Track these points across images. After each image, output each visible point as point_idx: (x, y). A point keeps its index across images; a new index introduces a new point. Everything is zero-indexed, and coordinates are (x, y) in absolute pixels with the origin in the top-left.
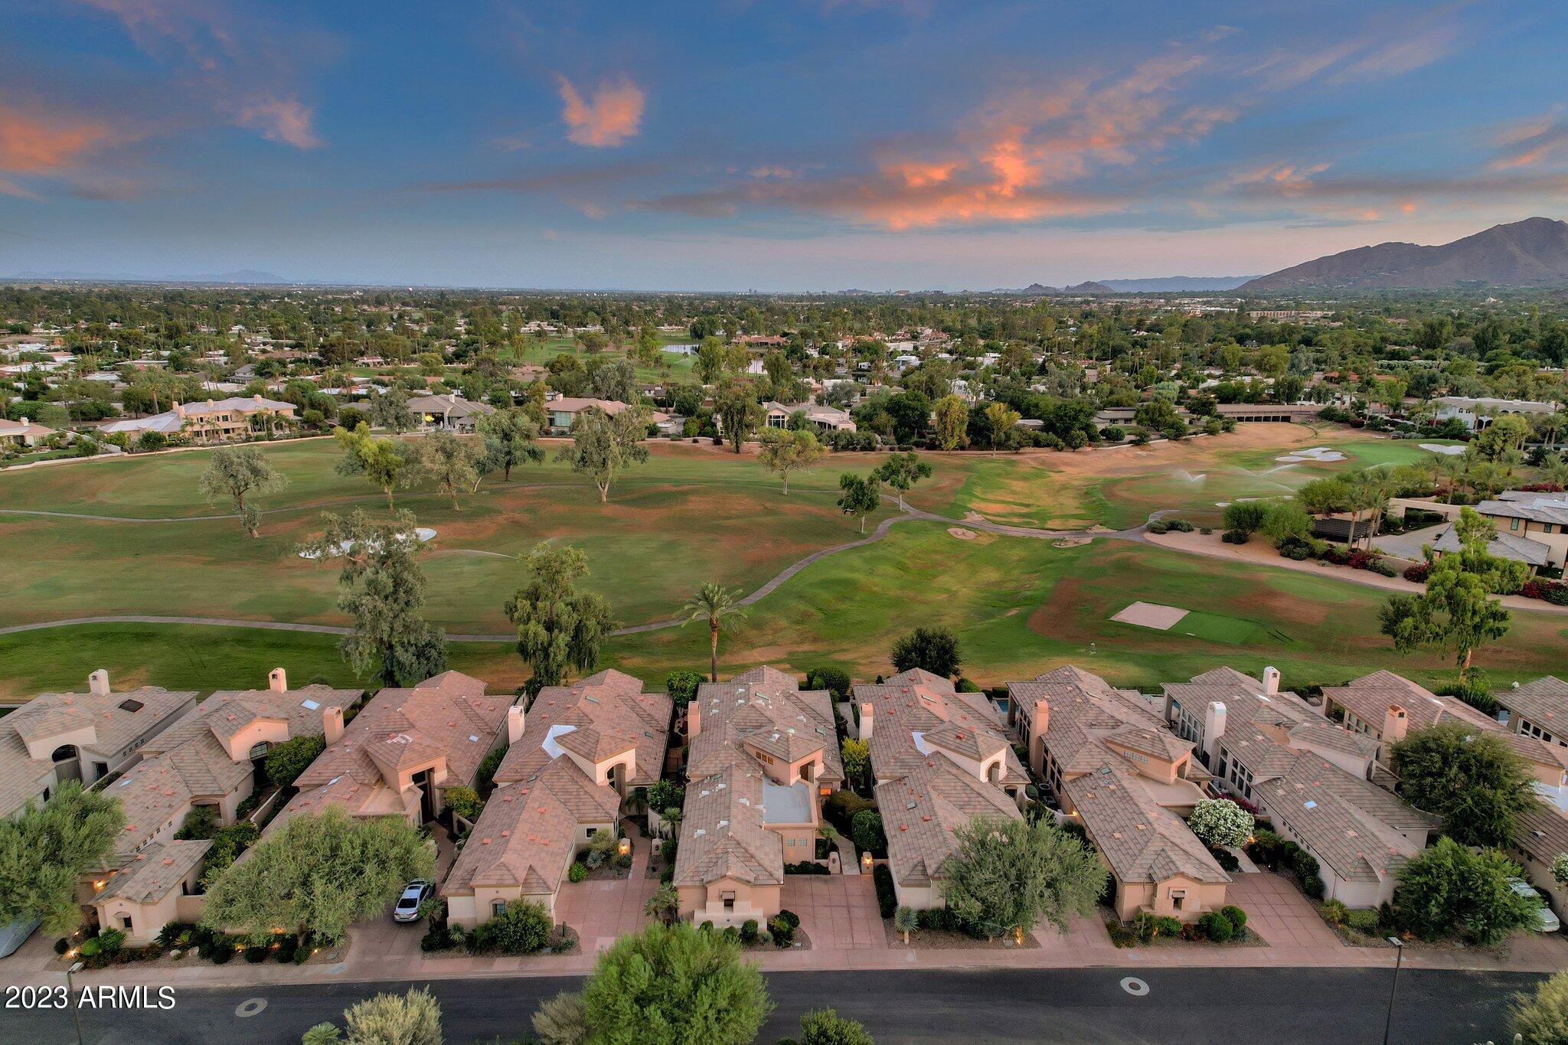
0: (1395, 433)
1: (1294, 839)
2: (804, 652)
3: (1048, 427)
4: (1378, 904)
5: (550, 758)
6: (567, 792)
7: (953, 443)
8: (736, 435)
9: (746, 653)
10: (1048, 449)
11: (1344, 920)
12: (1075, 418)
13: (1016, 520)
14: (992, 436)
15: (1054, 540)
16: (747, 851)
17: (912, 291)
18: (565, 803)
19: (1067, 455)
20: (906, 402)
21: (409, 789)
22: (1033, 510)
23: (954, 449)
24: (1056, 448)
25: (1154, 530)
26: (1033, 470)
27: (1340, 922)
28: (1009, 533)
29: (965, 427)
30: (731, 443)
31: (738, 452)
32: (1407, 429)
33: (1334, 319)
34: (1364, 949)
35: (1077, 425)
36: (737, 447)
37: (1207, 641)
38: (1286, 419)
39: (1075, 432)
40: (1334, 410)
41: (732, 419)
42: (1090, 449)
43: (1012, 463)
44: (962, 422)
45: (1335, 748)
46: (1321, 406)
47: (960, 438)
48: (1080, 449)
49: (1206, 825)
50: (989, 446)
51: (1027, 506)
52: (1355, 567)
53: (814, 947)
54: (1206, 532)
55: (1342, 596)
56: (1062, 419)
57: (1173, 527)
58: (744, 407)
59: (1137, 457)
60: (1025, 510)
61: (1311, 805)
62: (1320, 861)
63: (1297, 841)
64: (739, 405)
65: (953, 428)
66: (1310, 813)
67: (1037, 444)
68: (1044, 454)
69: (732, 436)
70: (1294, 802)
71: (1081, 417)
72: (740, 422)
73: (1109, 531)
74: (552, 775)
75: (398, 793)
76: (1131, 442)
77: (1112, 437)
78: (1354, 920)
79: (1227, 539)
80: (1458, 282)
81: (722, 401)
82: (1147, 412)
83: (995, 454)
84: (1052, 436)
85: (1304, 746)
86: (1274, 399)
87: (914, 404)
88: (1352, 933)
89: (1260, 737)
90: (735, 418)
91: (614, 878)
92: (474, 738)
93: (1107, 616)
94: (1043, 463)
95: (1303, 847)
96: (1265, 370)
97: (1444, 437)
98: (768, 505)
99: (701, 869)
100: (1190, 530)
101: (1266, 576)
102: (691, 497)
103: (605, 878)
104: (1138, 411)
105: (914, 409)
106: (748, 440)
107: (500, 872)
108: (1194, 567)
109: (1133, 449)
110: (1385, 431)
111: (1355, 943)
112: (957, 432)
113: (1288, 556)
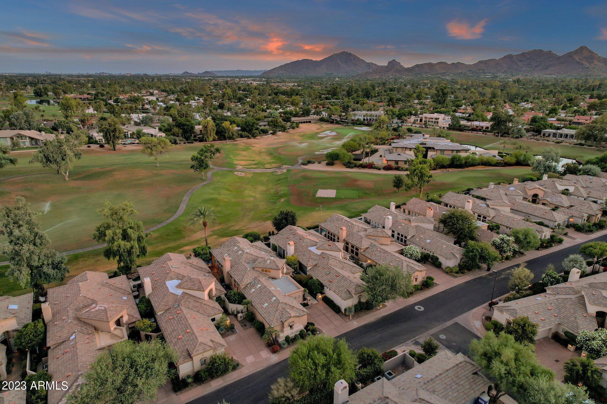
0: (344, 124)
1: (427, 252)
2: (219, 230)
3: (243, 130)
4: (457, 265)
5: (178, 296)
6: (196, 307)
7: (211, 139)
8: (113, 142)
9: (194, 235)
10: (246, 138)
11: (451, 272)
12: (253, 126)
13: (254, 166)
14: (226, 135)
15: (273, 172)
16: (290, 306)
17: (132, 74)
18: (198, 312)
19: (252, 140)
20: (184, 123)
21: (115, 328)
22: (256, 162)
23: (212, 141)
24: (249, 137)
25: (304, 164)
26: (244, 147)
27: (450, 272)
28: (256, 172)
29: (215, 132)
30: (111, 146)
31: (115, 150)
32: (347, 123)
33: (299, 86)
34: (459, 278)
35: (254, 128)
36: (114, 148)
37: (350, 198)
38: (310, 122)
39: (254, 131)
40: (323, 118)
41: (110, 135)
42: (259, 137)
43: (236, 145)
44: (214, 130)
45: (425, 223)
46: (318, 117)
47: (214, 136)
48: (257, 137)
49: (410, 254)
50: (225, 139)
51: (253, 161)
52: (369, 168)
53: (324, 331)
54: (319, 163)
55: (374, 178)
56: (248, 126)
57: (309, 162)
58: (115, 129)
59: (275, 139)
60: (254, 162)
61: (428, 241)
62: (438, 256)
63: (429, 252)
64: (112, 128)
65: (211, 132)
66: (429, 243)
67: (242, 136)
68: (245, 140)
69: (111, 142)
70: (423, 241)
71: (255, 125)
72: (114, 135)
73: (289, 166)
74: (185, 302)
75: (110, 332)
76: (271, 133)
77: (265, 132)
78: (454, 270)
79: (328, 164)
80: (326, 73)
81: (103, 127)
82: (272, 121)
83: (228, 142)
84: (246, 133)
85: (416, 224)
86: (303, 115)
87: (188, 123)
88: (454, 274)
89: (403, 224)
90: (112, 134)
91: (232, 334)
92: (125, 298)
93: (314, 196)
94: (246, 144)
95: (431, 254)
96: (294, 105)
97: (359, 125)
98: (154, 172)
99: (278, 318)
100: (314, 163)
101: (349, 175)
103: (228, 335)
104: (269, 122)
105: (188, 126)
106: (118, 144)
107: (201, 347)
108: (327, 175)
109: (273, 136)
110: (341, 124)
111: (456, 277)
112: (212, 134)
113: (349, 167)
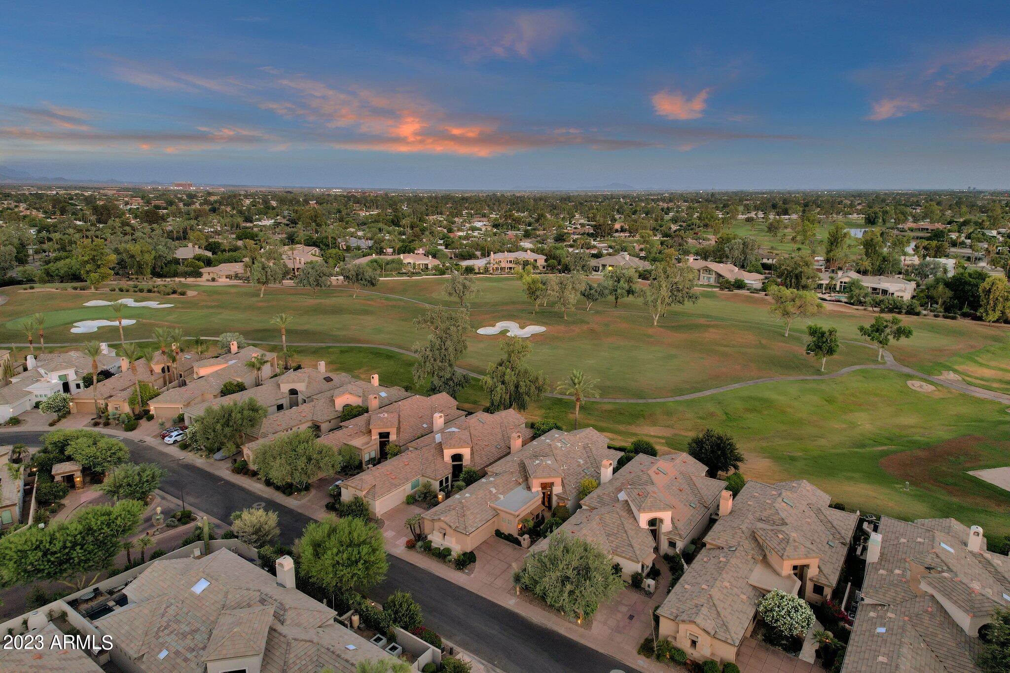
5: (435, 442)
16: (464, 512)
23: (995, 322)
53: (472, 576)
58: (801, 272)
61: (881, 630)
64: (797, 271)
65: (996, 304)
66: (874, 635)
70: (873, 624)
72: (798, 283)
74: (427, 449)
75: (371, 440)
85: (930, 590)
89: (898, 572)
90: (794, 281)
92: (425, 426)
99: (438, 513)
102: (711, 330)
103: (421, 507)
107: (358, 482)
112: (999, 307)
